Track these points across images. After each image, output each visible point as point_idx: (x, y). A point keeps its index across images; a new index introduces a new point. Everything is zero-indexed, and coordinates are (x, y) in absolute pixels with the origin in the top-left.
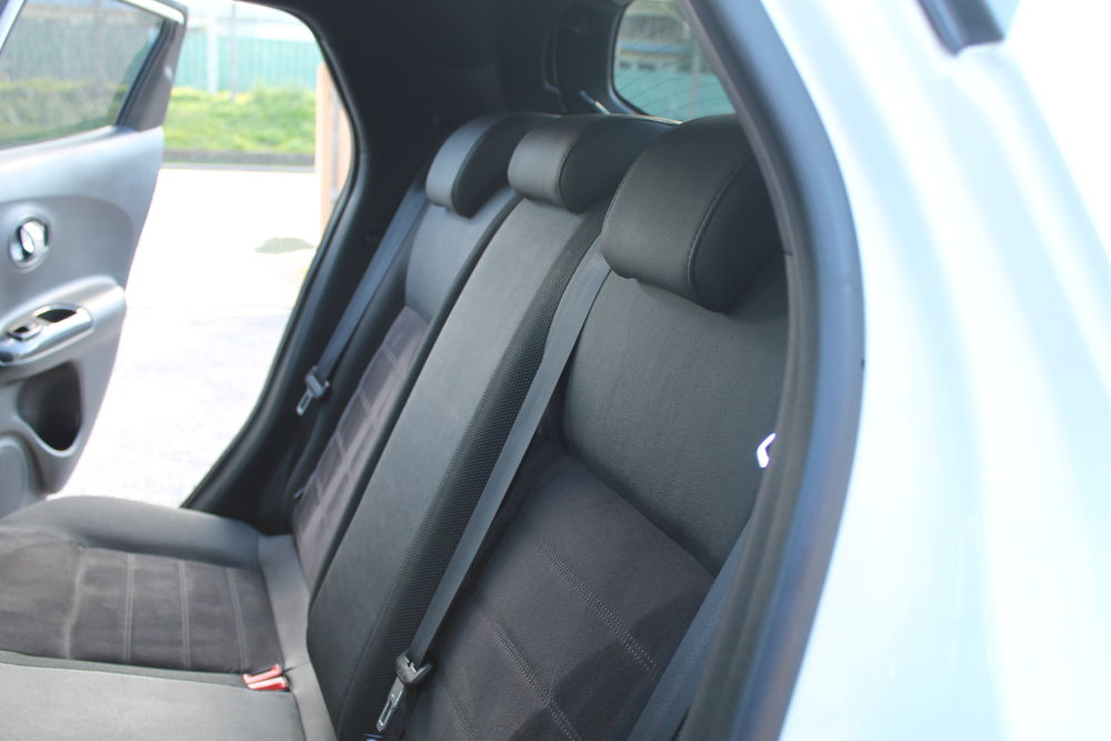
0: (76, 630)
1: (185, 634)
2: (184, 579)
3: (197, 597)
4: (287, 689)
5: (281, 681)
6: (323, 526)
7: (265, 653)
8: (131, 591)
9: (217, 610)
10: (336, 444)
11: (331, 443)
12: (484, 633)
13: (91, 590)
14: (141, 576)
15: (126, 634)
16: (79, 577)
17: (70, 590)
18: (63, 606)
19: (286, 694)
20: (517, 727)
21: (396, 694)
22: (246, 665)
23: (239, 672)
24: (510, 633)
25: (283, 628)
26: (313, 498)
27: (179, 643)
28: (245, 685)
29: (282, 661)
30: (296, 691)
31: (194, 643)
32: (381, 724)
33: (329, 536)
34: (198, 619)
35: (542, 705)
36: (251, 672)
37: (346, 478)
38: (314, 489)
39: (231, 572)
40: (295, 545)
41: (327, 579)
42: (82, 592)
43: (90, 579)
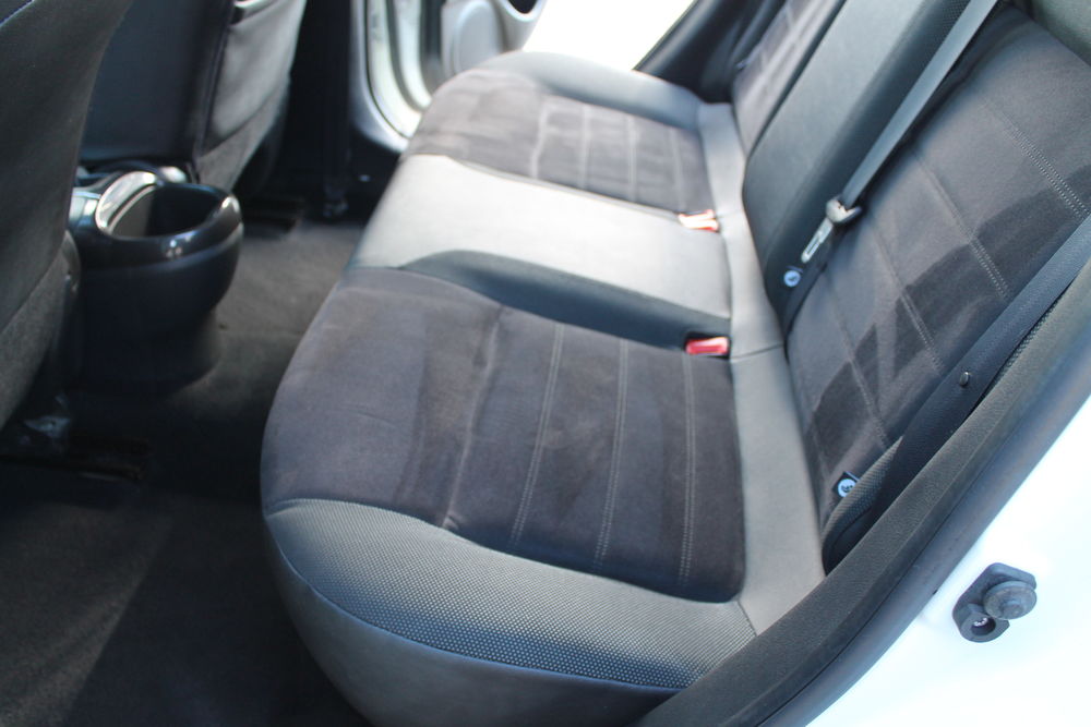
0: (542, 159)
1: (632, 175)
2: (632, 131)
3: (642, 147)
4: (718, 231)
5: (714, 225)
6: (764, 92)
7: (699, 199)
8: (587, 135)
9: (660, 160)
10: (785, 17)
11: (780, 16)
12: (917, 179)
13: (554, 130)
14: (595, 124)
15: (582, 168)
16: (543, 119)
17: (535, 128)
18: (531, 139)
19: (716, 235)
20: (937, 259)
21: (823, 233)
22: (682, 207)
23: (677, 212)
24: (943, 182)
25: (716, 183)
26: (757, 67)
27: (624, 181)
28: (679, 222)
29: (714, 209)
30: (726, 234)
31: (639, 184)
32: (806, 256)
33: (771, 101)
34: (643, 165)
35: (965, 241)
36: (686, 213)
37: (793, 48)
38: (759, 60)
39: (672, 132)
40: (734, 114)
41: (769, 133)
42: (545, 131)
43: (554, 120)
